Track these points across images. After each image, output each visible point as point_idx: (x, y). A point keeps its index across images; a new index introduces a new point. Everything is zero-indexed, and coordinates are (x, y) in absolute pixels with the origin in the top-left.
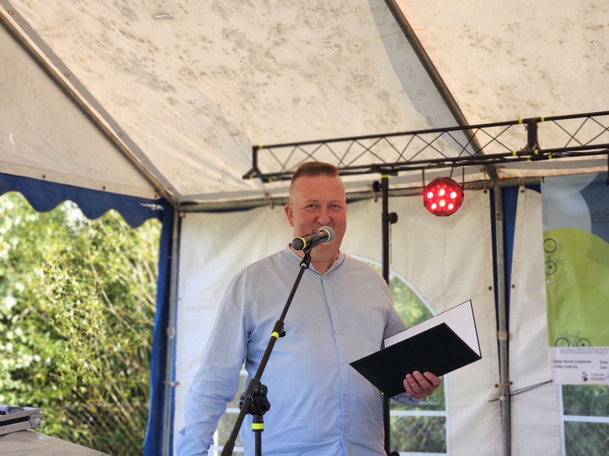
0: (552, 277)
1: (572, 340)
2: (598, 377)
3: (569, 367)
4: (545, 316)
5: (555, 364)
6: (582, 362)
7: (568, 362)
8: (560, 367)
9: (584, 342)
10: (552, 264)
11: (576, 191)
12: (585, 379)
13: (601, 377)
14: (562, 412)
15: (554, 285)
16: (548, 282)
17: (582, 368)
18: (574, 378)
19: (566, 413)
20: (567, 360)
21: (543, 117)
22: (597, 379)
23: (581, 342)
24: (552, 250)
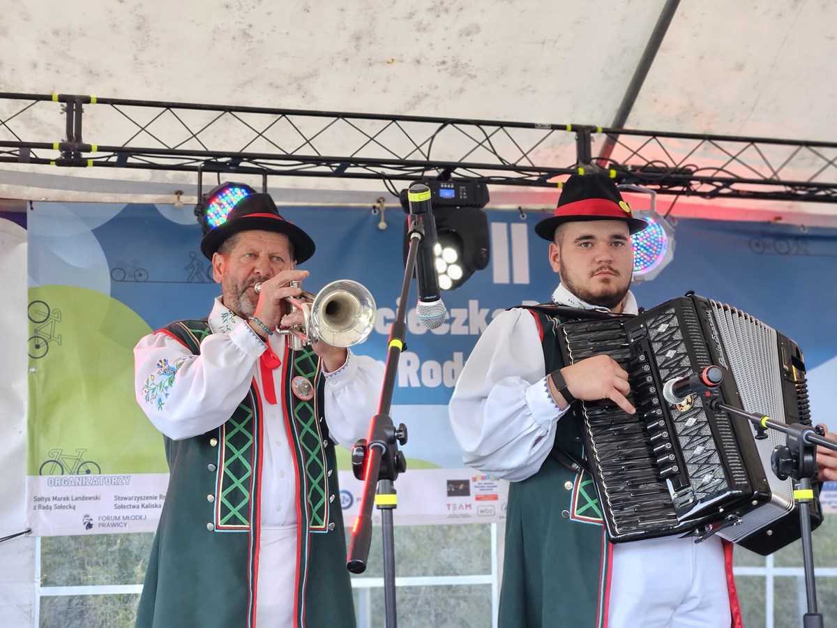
0: (40, 362)
1: (70, 464)
2: (110, 522)
3: (61, 507)
4: (23, 425)
5: (37, 503)
6: (84, 498)
7: (59, 499)
8: (44, 508)
9: (90, 466)
10: (41, 341)
11: (86, 229)
12: (89, 526)
13: (115, 522)
14: (38, 581)
15: (42, 376)
16: (33, 370)
17: (84, 508)
18: (67, 524)
19: (45, 583)
20: (59, 496)
21: (94, 96)
22: (108, 525)
23: (85, 467)
24: (43, 318)
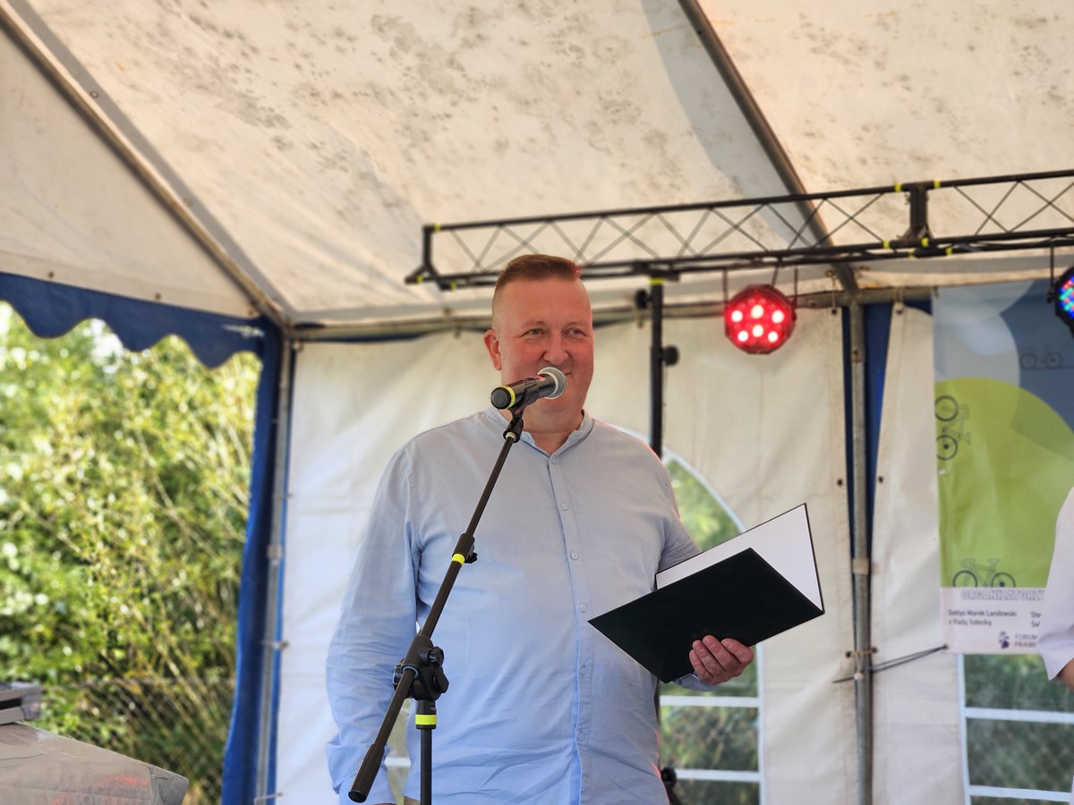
0: (949, 463)
1: (983, 575)
2: (1028, 641)
3: (977, 622)
4: (936, 533)
5: (952, 617)
6: (999, 614)
7: (975, 614)
8: (960, 623)
9: (1004, 579)
10: (949, 441)
11: (993, 313)
12: (1005, 645)
13: (1033, 641)
14: (962, 702)
15: (952, 478)
16: (942, 472)
17: (1000, 624)
18: (984, 642)
19: (970, 704)
20: (974, 610)
21: (938, 179)
22: (1026, 645)
23: (998, 579)
24: (950, 415)
